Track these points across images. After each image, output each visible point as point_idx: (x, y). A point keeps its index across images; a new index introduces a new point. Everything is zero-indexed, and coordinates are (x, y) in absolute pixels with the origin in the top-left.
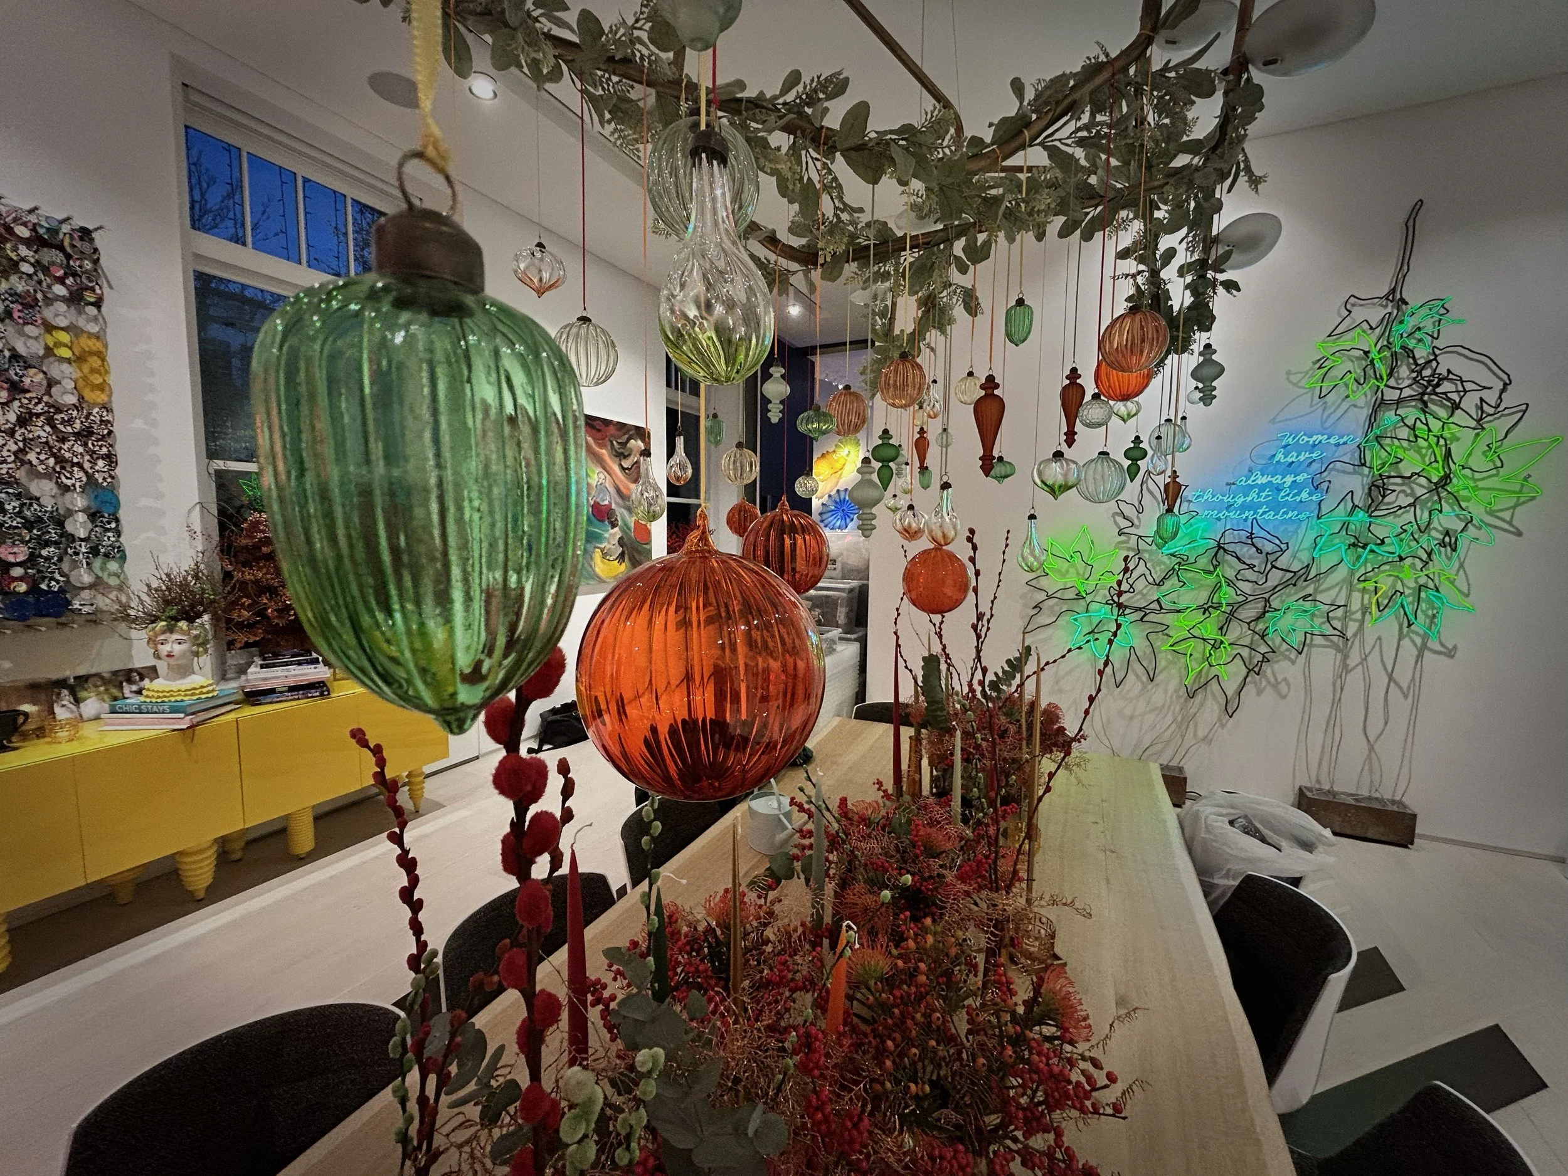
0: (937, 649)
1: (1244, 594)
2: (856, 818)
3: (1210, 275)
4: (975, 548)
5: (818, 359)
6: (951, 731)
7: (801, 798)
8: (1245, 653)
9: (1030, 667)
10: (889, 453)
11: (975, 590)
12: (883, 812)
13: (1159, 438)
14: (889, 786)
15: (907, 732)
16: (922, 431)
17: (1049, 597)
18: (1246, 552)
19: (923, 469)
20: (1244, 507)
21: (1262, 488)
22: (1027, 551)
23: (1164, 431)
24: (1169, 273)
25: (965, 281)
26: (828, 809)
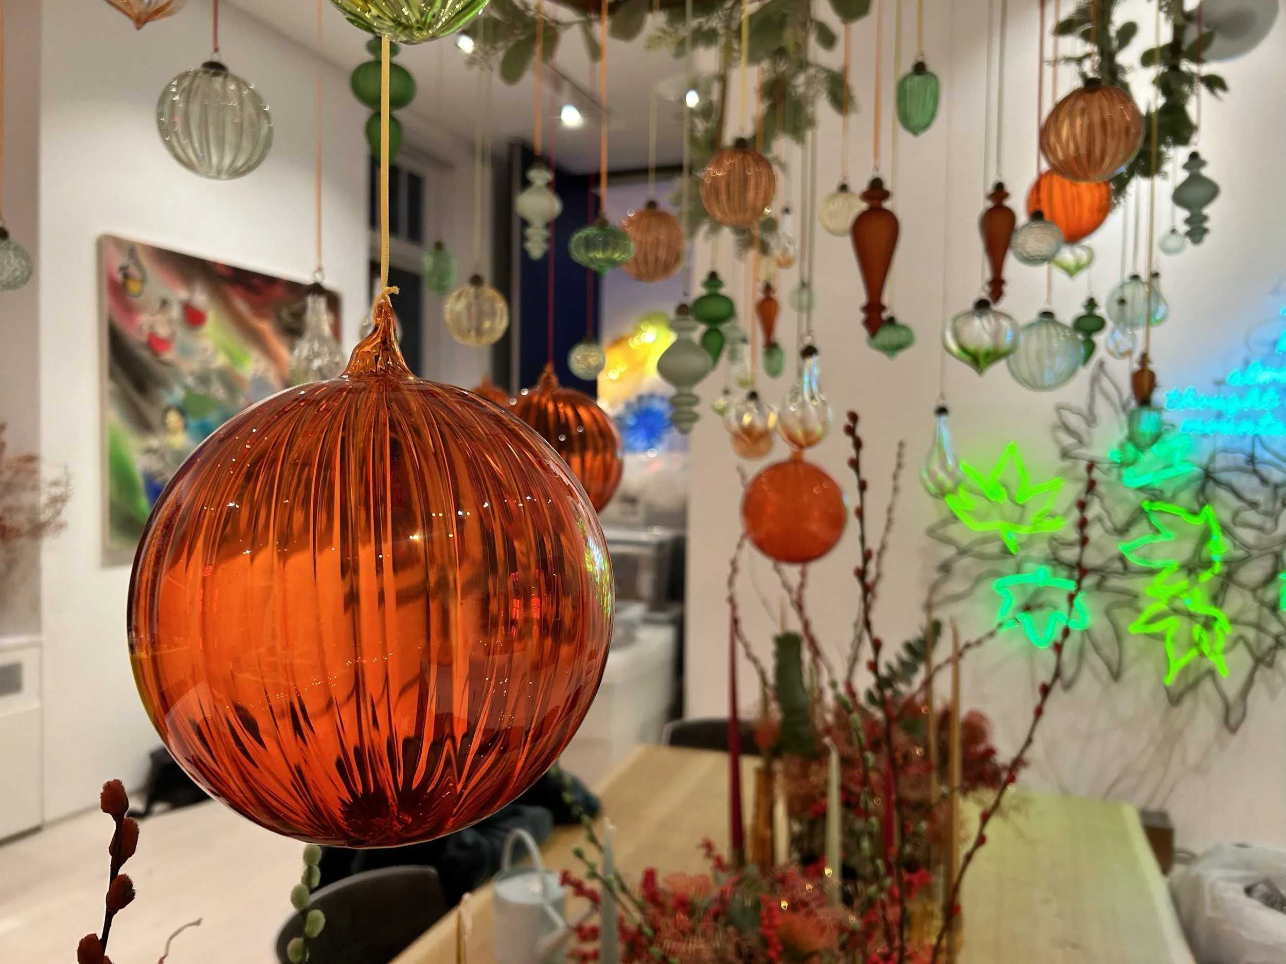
0: (795, 626)
1: (1245, 546)
2: (670, 903)
3: (1186, 66)
4: (858, 444)
5: (604, 191)
6: (820, 756)
7: (579, 872)
8: (1251, 634)
9: (942, 651)
10: (717, 308)
11: (860, 513)
12: (715, 892)
13: (1122, 302)
14: (724, 849)
15: (750, 766)
16: (768, 289)
17: (962, 552)
18: (1246, 483)
19: (771, 346)
20: (1241, 416)
21: (1264, 388)
22: (935, 466)
23: (1128, 292)
24: (1128, 57)
25: (831, 59)
26: (623, 889)
